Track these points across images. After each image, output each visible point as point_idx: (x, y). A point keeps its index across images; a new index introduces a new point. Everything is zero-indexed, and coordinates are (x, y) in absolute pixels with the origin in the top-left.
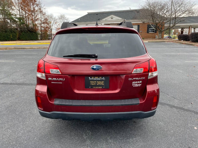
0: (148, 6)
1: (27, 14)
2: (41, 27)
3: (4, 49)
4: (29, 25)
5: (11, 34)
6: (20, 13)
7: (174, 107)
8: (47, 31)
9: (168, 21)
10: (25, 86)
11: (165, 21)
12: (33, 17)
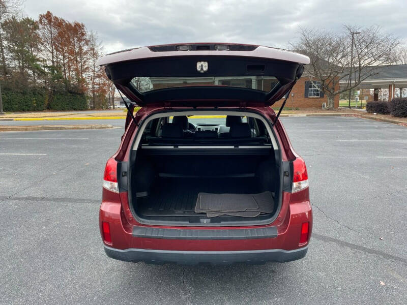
0: (305, 45)
1: (68, 60)
2: (94, 84)
3: (23, 129)
4: (69, 81)
5: (34, 98)
6: (53, 57)
7: (347, 244)
8: (104, 91)
9: (346, 75)
10: (69, 204)
11: (339, 75)
12: (79, 65)
